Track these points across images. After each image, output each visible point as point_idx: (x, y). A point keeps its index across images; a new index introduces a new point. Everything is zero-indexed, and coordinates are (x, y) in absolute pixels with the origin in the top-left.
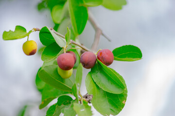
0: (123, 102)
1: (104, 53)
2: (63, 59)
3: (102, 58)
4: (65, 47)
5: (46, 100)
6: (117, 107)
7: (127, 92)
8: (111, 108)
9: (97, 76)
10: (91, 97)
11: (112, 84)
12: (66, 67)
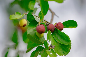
0: (70, 49)
1: (59, 24)
2: (40, 28)
3: (58, 27)
4: (40, 22)
5: (29, 48)
6: (66, 51)
7: (71, 44)
8: (64, 52)
9: (55, 36)
10: (54, 47)
11: (63, 40)
12: (41, 32)
